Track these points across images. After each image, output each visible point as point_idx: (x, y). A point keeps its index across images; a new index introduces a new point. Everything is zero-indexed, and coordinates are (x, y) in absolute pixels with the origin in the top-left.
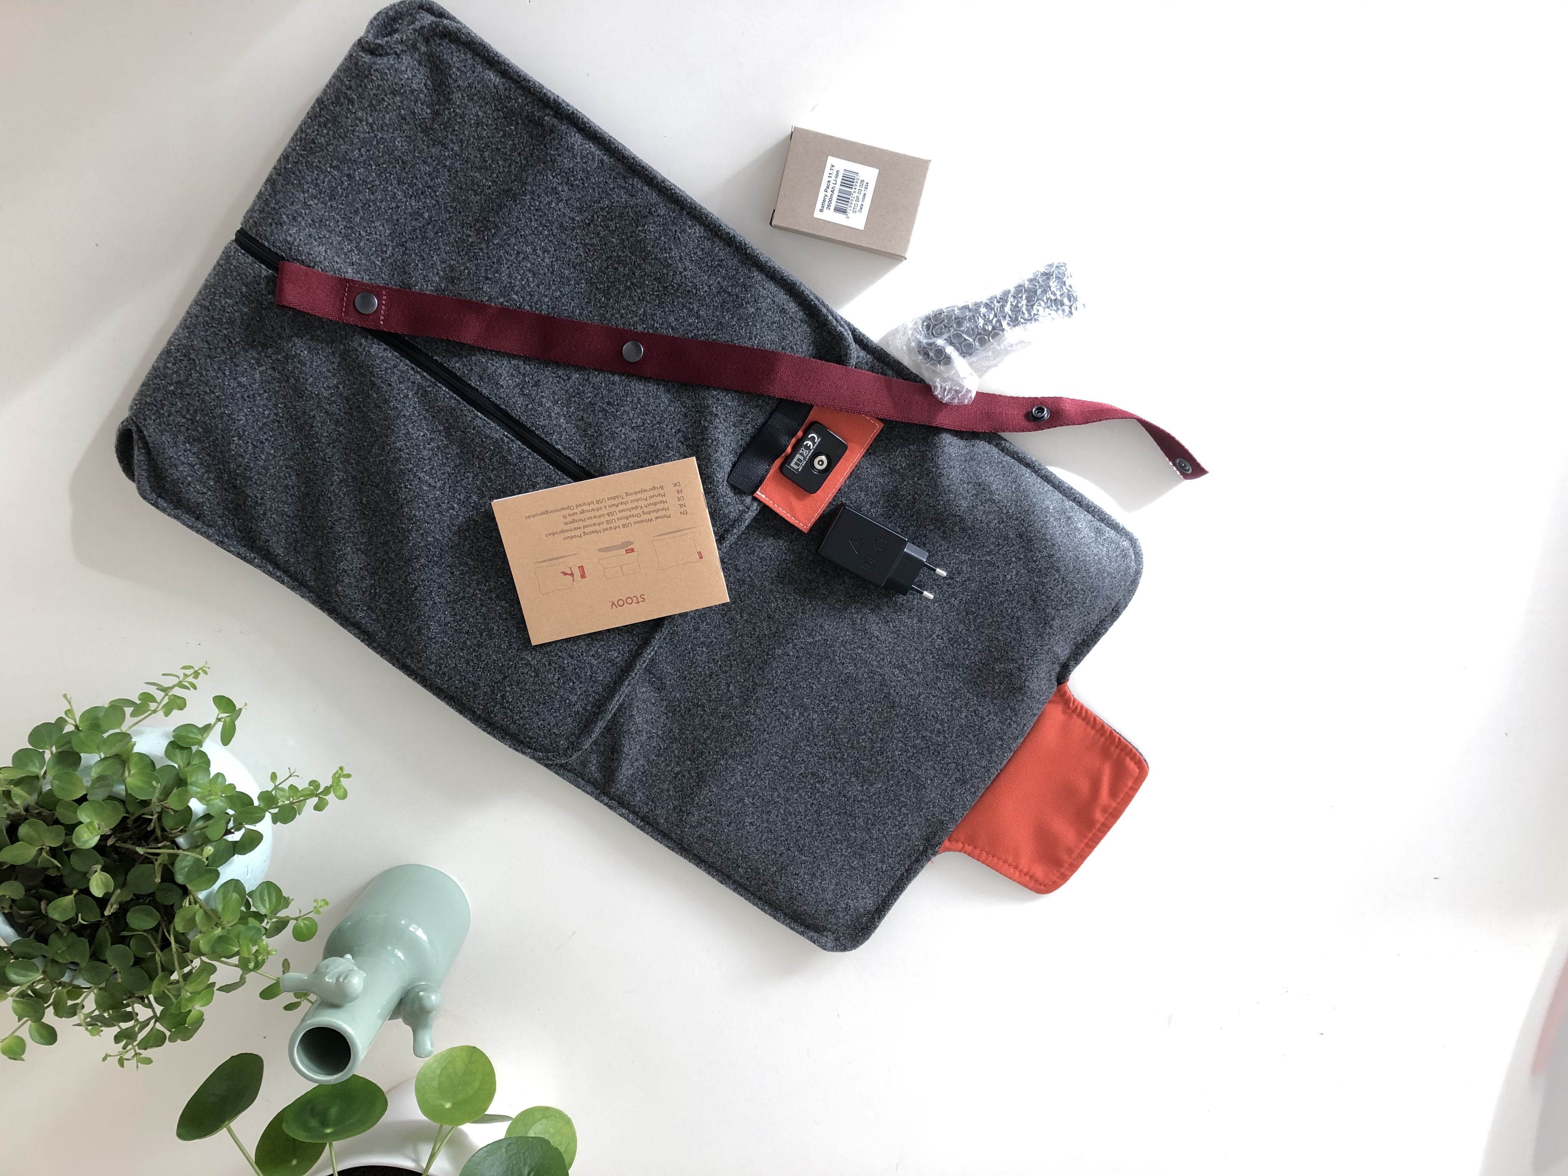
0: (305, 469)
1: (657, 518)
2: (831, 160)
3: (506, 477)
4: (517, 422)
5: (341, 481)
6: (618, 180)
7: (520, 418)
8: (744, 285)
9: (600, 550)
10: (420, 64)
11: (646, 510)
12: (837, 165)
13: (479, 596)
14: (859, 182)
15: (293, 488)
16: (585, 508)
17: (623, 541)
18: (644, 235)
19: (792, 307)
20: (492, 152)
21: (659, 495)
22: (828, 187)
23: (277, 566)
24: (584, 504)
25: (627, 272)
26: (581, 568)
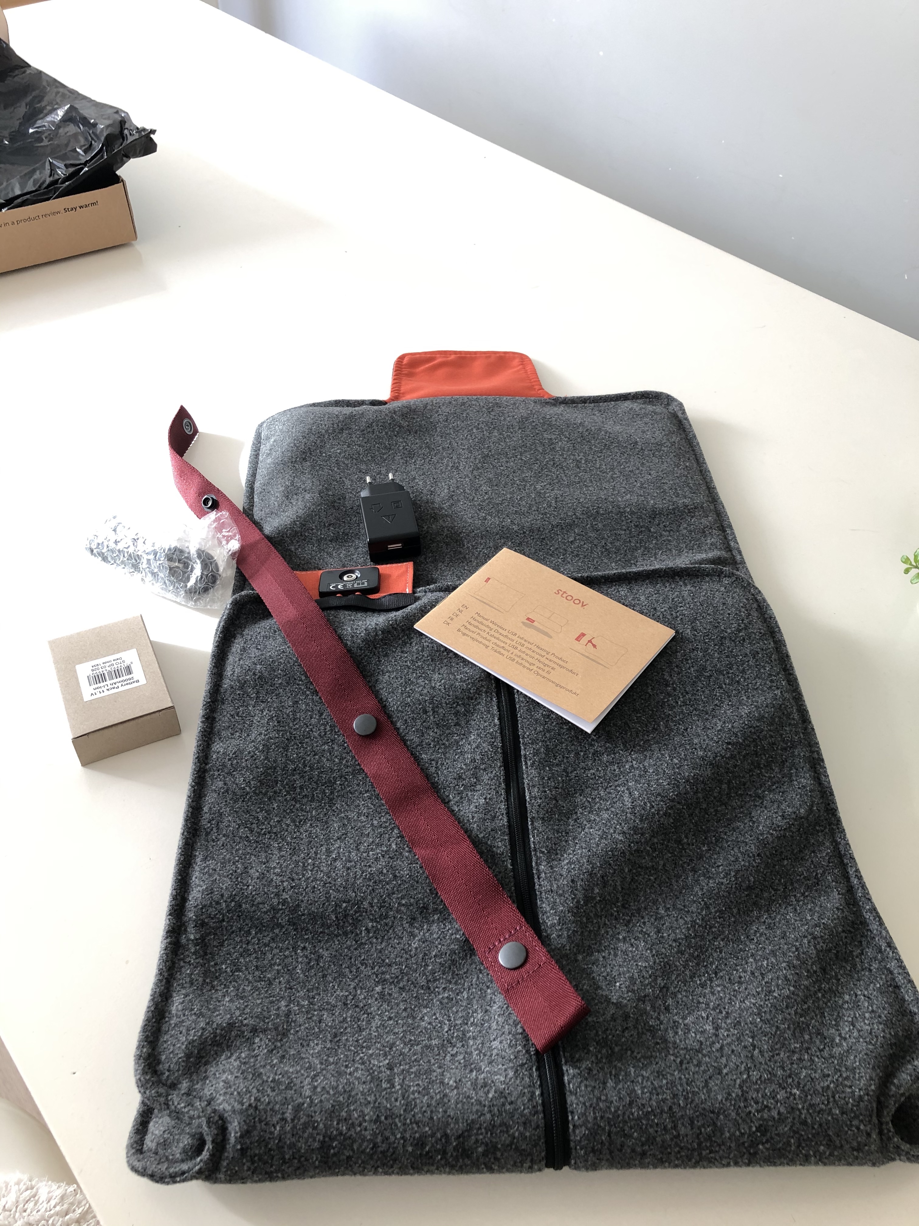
0: (734, 922)
1: (487, 620)
2: (87, 697)
3: (562, 743)
4: (506, 764)
5: (710, 878)
6: (214, 837)
7: (500, 766)
8: (242, 688)
9: (550, 637)
10: (206, 1078)
11: (487, 630)
12: (87, 692)
13: (682, 699)
14: (95, 672)
15: (765, 922)
16: (527, 665)
17: (527, 628)
18: (252, 783)
19: (237, 646)
20: (265, 971)
21: (467, 629)
22: (114, 688)
23: (850, 890)
24: (524, 667)
25: (297, 776)
26: (578, 639)
